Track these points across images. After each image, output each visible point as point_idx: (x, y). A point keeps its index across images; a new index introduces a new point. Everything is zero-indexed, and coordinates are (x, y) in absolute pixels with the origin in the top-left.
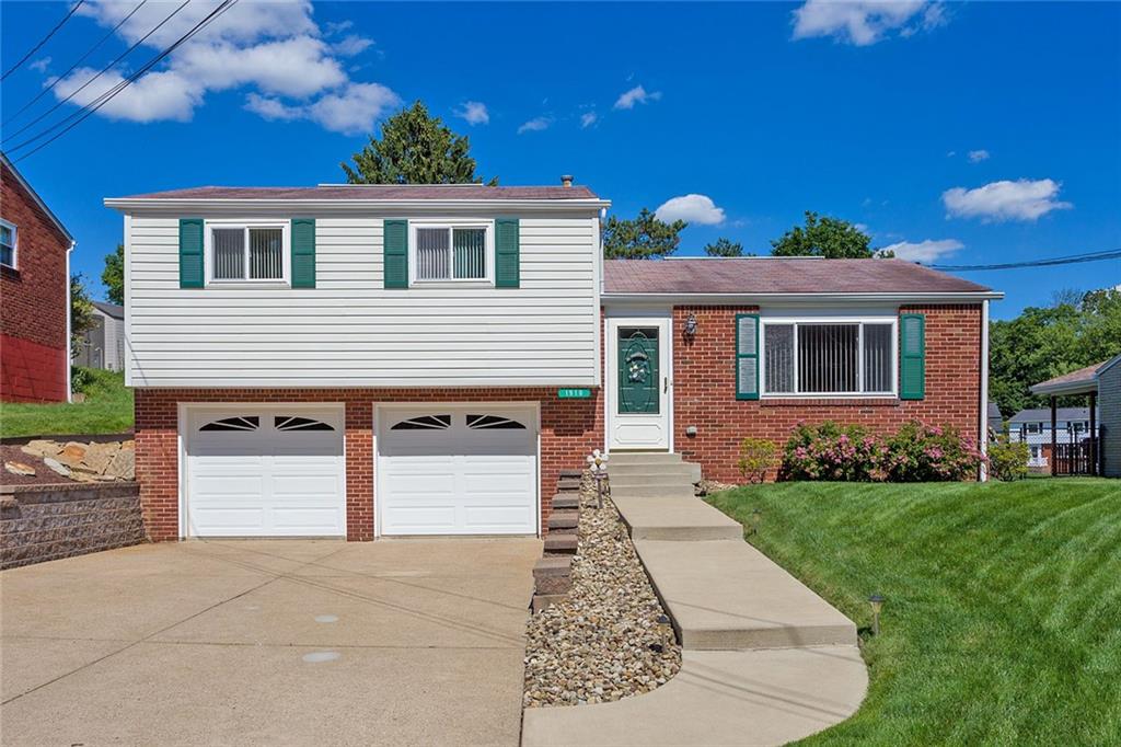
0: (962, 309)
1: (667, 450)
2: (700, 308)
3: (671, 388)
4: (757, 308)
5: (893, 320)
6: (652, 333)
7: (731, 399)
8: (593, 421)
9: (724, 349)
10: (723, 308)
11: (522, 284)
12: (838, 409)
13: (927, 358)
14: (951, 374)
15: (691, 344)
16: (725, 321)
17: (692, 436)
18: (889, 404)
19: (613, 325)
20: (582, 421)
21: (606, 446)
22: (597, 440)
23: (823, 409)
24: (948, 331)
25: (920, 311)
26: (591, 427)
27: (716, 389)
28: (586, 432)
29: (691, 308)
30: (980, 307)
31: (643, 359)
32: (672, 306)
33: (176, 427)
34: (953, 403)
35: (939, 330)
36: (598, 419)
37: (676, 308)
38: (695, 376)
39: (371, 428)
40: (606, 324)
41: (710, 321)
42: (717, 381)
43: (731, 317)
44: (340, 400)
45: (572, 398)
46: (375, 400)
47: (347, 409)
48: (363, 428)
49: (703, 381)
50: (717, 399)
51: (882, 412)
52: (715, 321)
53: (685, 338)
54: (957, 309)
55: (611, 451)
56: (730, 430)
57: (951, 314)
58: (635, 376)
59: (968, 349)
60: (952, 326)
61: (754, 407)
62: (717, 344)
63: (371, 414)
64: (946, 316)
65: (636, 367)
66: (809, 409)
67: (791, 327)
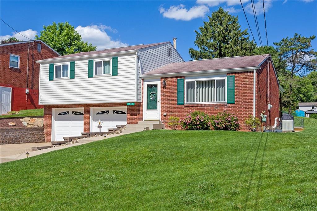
0: (248, 73)
1: (159, 120)
2: (168, 78)
3: (160, 102)
4: (183, 77)
5: (225, 78)
6: (156, 86)
7: (176, 105)
8: (140, 112)
9: (174, 90)
10: (174, 77)
11: (118, 74)
12: (207, 107)
13: (236, 90)
14: (244, 95)
15: (165, 89)
16: (174, 81)
17: (165, 116)
18: (224, 105)
19: (146, 84)
20: (137, 112)
21: (143, 119)
22: (141, 117)
23: (203, 107)
24: (243, 80)
25: (233, 75)
26: (139, 113)
27: (172, 102)
28: (138, 115)
29: (165, 78)
30: (253, 72)
31: (154, 93)
32: (160, 77)
33: (52, 114)
34: (245, 104)
35: (240, 81)
36: (141, 111)
37: (161, 78)
38: (166, 98)
39: (89, 114)
40: (144, 84)
41: (170, 82)
42: (172, 99)
43: (176, 80)
44: (83, 107)
45: (131, 105)
46: (91, 107)
47: (84, 109)
48: (87, 114)
49: (168, 99)
50: (172, 105)
51: (221, 108)
52: (172, 82)
53: (164, 87)
54: (246, 73)
55: (145, 120)
56: (176, 114)
57: (244, 75)
58: (152, 98)
59: (250, 86)
60: (244, 79)
61: (182, 107)
62: (172, 88)
63: (90, 110)
64: (242, 75)
65: (152, 96)
66: (199, 107)
67: (194, 82)
